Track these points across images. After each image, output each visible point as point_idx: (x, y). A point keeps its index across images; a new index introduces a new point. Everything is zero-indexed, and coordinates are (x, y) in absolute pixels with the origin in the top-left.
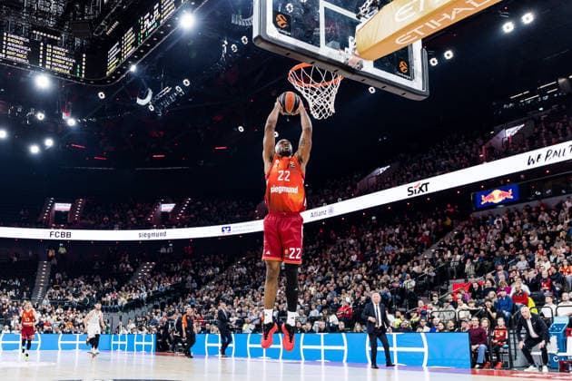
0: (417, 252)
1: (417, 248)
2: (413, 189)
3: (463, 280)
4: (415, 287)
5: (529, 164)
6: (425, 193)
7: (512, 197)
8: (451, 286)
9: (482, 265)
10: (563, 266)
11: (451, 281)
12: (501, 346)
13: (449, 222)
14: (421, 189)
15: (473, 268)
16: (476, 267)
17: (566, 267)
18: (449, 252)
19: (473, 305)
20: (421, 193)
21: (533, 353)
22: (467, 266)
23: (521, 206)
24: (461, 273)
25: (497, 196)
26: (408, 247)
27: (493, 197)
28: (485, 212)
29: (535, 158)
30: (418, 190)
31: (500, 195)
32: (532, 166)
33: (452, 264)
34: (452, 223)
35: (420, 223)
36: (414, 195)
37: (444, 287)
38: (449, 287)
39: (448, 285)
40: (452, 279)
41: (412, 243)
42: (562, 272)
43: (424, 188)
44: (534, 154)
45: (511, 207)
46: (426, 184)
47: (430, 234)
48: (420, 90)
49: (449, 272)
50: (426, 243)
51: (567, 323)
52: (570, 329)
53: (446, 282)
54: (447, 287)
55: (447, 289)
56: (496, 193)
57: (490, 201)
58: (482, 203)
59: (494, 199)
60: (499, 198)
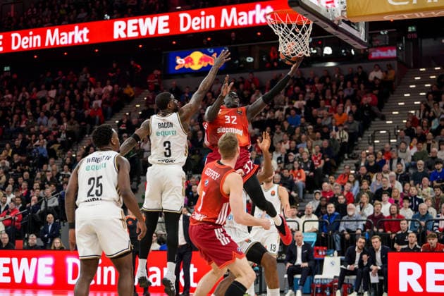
8: (142, 185)
11: (143, 177)
25: (196, 60)
27: (190, 61)
28: (179, 82)
31: (201, 59)
33: (146, 154)
38: (140, 186)
39: (139, 182)
40: (144, 175)
47: (103, 105)
48: (364, 40)
49: (141, 165)
50: (97, 117)
51: (315, 240)
52: (318, 247)
53: (136, 179)
54: (137, 185)
55: (138, 189)
56: (197, 56)
57: (187, 66)
58: (177, 68)
59: (193, 64)
60: (200, 63)
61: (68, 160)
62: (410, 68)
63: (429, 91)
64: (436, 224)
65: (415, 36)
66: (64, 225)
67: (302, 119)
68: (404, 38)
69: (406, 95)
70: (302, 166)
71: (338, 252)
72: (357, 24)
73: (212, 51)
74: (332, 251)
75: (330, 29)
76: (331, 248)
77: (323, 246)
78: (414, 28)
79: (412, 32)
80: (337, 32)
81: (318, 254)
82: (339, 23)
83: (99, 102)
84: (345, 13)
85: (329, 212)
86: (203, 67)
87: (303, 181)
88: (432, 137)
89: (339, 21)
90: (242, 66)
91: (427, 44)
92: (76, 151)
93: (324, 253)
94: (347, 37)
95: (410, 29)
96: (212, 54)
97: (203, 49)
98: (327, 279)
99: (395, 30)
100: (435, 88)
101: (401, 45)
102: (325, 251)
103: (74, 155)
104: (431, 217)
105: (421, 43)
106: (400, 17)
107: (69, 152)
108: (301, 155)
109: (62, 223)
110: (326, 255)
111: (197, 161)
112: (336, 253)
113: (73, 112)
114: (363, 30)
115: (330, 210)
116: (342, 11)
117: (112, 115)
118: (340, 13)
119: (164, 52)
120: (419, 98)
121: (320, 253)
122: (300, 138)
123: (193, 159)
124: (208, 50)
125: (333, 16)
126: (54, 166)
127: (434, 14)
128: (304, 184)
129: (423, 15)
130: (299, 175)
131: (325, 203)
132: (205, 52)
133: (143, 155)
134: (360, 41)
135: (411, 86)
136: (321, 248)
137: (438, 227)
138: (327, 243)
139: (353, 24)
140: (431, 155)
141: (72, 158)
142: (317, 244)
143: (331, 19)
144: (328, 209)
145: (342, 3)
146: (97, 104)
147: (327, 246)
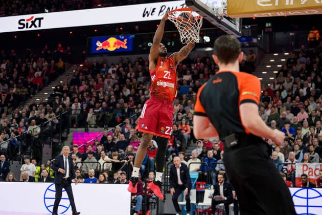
0: (30, 94)
1: (29, 89)
2: (25, 22)
3: (83, 129)
4: (40, 134)
5: (144, 16)
6: (38, 28)
7: (126, 47)
8: (71, 135)
9: (104, 116)
10: (182, 124)
11: (71, 129)
12: (151, 197)
13: (61, 64)
14: (33, 23)
15: (95, 118)
16: (97, 117)
17: (184, 126)
18: (68, 98)
19: (116, 157)
20: (33, 28)
21: (180, 203)
22: (89, 115)
23: (134, 58)
24: (82, 122)
25: (112, 44)
26: (21, 88)
27: (108, 44)
28: (99, 59)
29: (150, 11)
30: (30, 23)
31: (115, 43)
32: (146, 19)
33: (73, 112)
34: (64, 66)
35: (30, 61)
36: (25, 29)
37: (64, 135)
38: (69, 135)
39: (68, 133)
40: (72, 127)
41: (25, 84)
42: (181, 130)
43: (37, 23)
44: (149, 6)
45: (125, 57)
46: (40, 19)
47: (42, 75)
48: (238, 31)
49: (70, 120)
50: (38, 84)
51: (197, 177)
52: (199, 183)
53: (66, 130)
54: (67, 135)
55: (67, 137)
56: (112, 41)
57: (105, 48)
58: (97, 49)
59: (109, 46)
60: (114, 46)
61: (16, 116)
62: (266, 53)
63: (280, 70)
64: (285, 167)
65: (271, 30)
66: (12, 163)
67: (191, 89)
68: (263, 31)
69: (263, 73)
70: (188, 123)
71: (214, 186)
72: (234, 20)
73: (123, 38)
74: (209, 186)
75: (215, 23)
76: (209, 183)
77: (203, 181)
78: (270, 25)
79: (269, 27)
80: (220, 25)
81: (199, 187)
82: (222, 18)
83: (40, 73)
84: (226, 11)
85: (209, 156)
86: (117, 49)
87: (188, 134)
88: (281, 104)
89: (221, 17)
90: (145, 49)
91: (279, 36)
92: (22, 109)
93: (204, 187)
94: (227, 29)
95: (267, 25)
96: (124, 39)
97: (116, 36)
98: (205, 206)
99: (256, 25)
100: (285, 68)
101: (260, 36)
102: (205, 185)
103: (21, 112)
104: (281, 162)
105: (275, 36)
106: (265, 15)
107: (17, 110)
108: (188, 114)
109: (11, 161)
110: (205, 188)
111: (111, 117)
112: (212, 187)
113: (20, 80)
114: (238, 24)
115: (210, 155)
116: (224, 10)
117: (49, 83)
118: (222, 11)
119: (88, 37)
120: (272, 75)
121: (201, 187)
122: (186, 102)
123: (108, 116)
124: (120, 36)
125: (217, 13)
126: (6, 119)
127: (290, 13)
128: (189, 136)
129: (282, 14)
130: (185, 129)
131: (206, 150)
132: (118, 38)
133: (71, 113)
134: (236, 32)
135: (268, 66)
136: (202, 183)
137: (286, 169)
138: (206, 180)
139: (231, 19)
140: (281, 117)
141: (19, 114)
142: (199, 180)
143: (216, 15)
144: (208, 155)
145: (224, 3)
146: (38, 75)
147: (206, 182)
